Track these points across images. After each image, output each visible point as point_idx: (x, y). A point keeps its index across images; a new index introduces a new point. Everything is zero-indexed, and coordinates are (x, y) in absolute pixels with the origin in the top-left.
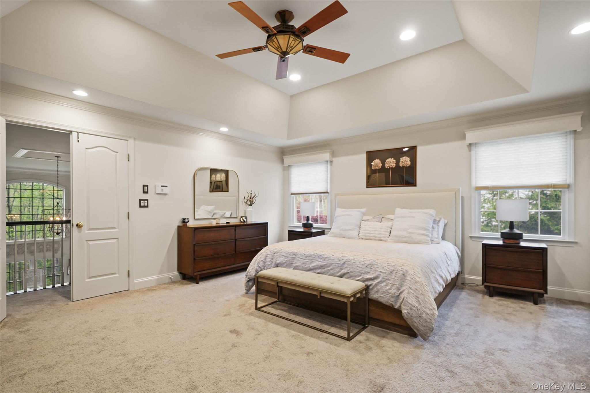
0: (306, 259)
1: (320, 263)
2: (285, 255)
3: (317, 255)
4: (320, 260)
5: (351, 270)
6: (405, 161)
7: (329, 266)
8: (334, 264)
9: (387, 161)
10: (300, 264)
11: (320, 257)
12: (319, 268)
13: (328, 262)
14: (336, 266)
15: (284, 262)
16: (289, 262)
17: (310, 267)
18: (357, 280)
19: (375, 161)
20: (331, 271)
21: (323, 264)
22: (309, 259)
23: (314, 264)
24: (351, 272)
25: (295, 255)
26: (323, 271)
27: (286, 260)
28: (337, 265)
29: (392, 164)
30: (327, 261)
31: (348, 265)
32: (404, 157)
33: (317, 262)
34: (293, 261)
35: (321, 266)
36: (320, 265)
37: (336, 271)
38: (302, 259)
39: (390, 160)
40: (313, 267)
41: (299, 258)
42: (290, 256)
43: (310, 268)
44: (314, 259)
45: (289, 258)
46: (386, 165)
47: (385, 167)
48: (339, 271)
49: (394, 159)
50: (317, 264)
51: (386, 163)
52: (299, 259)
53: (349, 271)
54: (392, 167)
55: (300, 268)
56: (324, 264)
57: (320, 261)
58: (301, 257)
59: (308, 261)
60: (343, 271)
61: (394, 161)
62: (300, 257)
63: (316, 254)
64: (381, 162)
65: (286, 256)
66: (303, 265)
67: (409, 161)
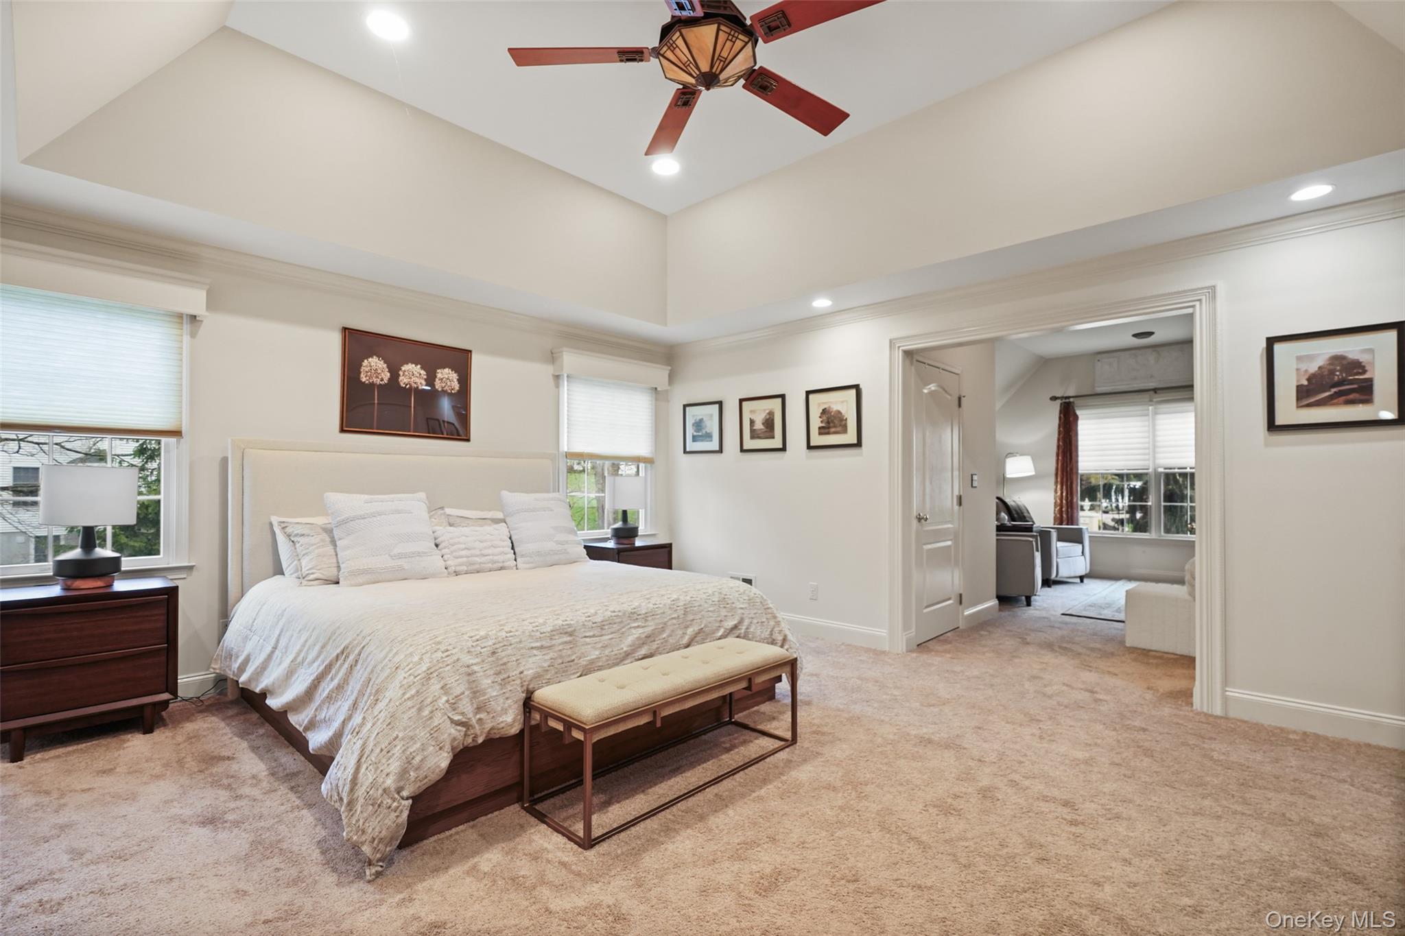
0: (604, 632)
1: (641, 630)
2: (538, 644)
3: (624, 614)
4: (636, 625)
5: (704, 622)
6: (448, 379)
7: (663, 630)
8: (670, 623)
9: (403, 368)
10: (597, 653)
11: (633, 615)
12: (643, 644)
13: (657, 621)
14: (674, 625)
15: (546, 665)
16: (560, 661)
17: (625, 649)
18: (719, 639)
19: (370, 359)
20: (671, 641)
21: (648, 630)
22: (613, 630)
23: (630, 640)
24: (706, 626)
25: (571, 634)
26: (654, 646)
27: (547, 657)
28: (674, 621)
29: (417, 380)
30: (653, 619)
31: (694, 614)
32: (447, 370)
33: (634, 631)
34: (569, 652)
35: (646, 637)
36: (643, 636)
37: (679, 636)
38: (594, 636)
39: (409, 367)
40: (631, 646)
41: (585, 637)
42: (554, 642)
43: (625, 652)
44: (622, 625)
45: (557, 649)
46: (401, 378)
47: (399, 383)
48: (684, 634)
49: (422, 368)
50: (636, 636)
51: (401, 373)
52: (588, 640)
53: (702, 626)
54: (418, 387)
55: (600, 664)
56: (650, 628)
57: (638, 627)
58: (591, 634)
59: (610, 636)
60: (690, 631)
61: (423, 372)
62: (587, 634)
63: (620, 614)
64: (388, 367)
65: (542, 647)
66: (607, 652)
67: (455, 380)
